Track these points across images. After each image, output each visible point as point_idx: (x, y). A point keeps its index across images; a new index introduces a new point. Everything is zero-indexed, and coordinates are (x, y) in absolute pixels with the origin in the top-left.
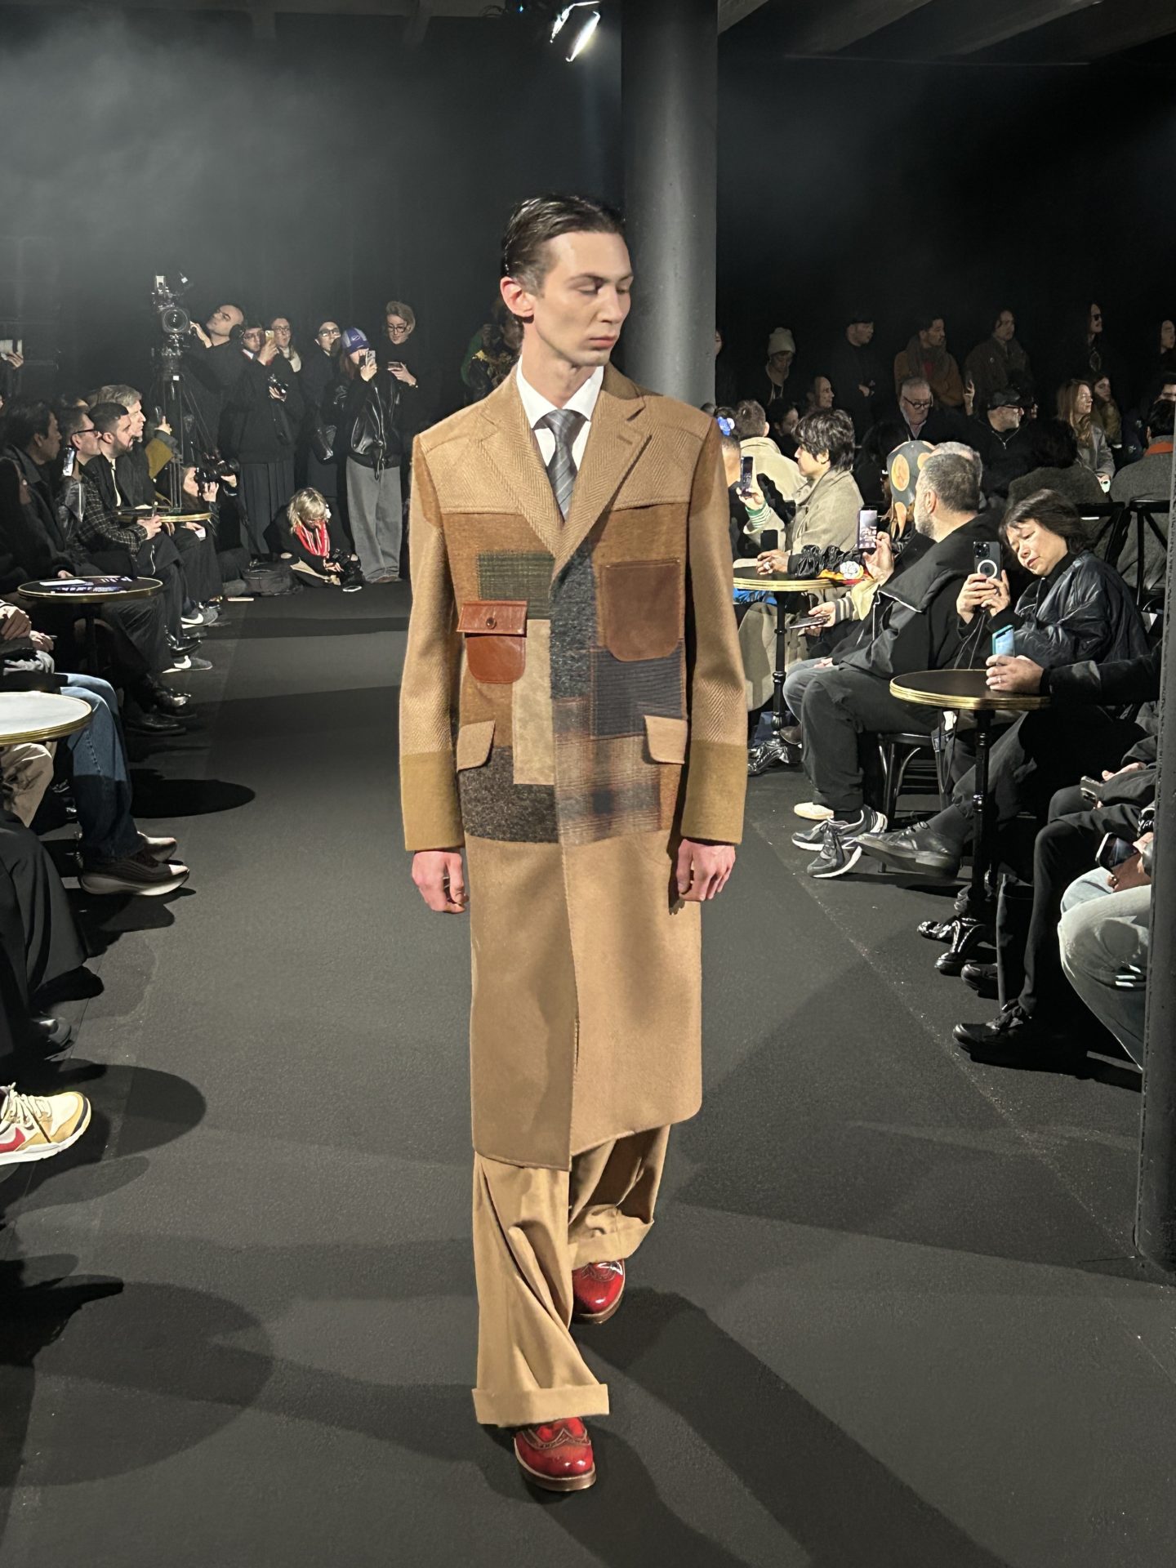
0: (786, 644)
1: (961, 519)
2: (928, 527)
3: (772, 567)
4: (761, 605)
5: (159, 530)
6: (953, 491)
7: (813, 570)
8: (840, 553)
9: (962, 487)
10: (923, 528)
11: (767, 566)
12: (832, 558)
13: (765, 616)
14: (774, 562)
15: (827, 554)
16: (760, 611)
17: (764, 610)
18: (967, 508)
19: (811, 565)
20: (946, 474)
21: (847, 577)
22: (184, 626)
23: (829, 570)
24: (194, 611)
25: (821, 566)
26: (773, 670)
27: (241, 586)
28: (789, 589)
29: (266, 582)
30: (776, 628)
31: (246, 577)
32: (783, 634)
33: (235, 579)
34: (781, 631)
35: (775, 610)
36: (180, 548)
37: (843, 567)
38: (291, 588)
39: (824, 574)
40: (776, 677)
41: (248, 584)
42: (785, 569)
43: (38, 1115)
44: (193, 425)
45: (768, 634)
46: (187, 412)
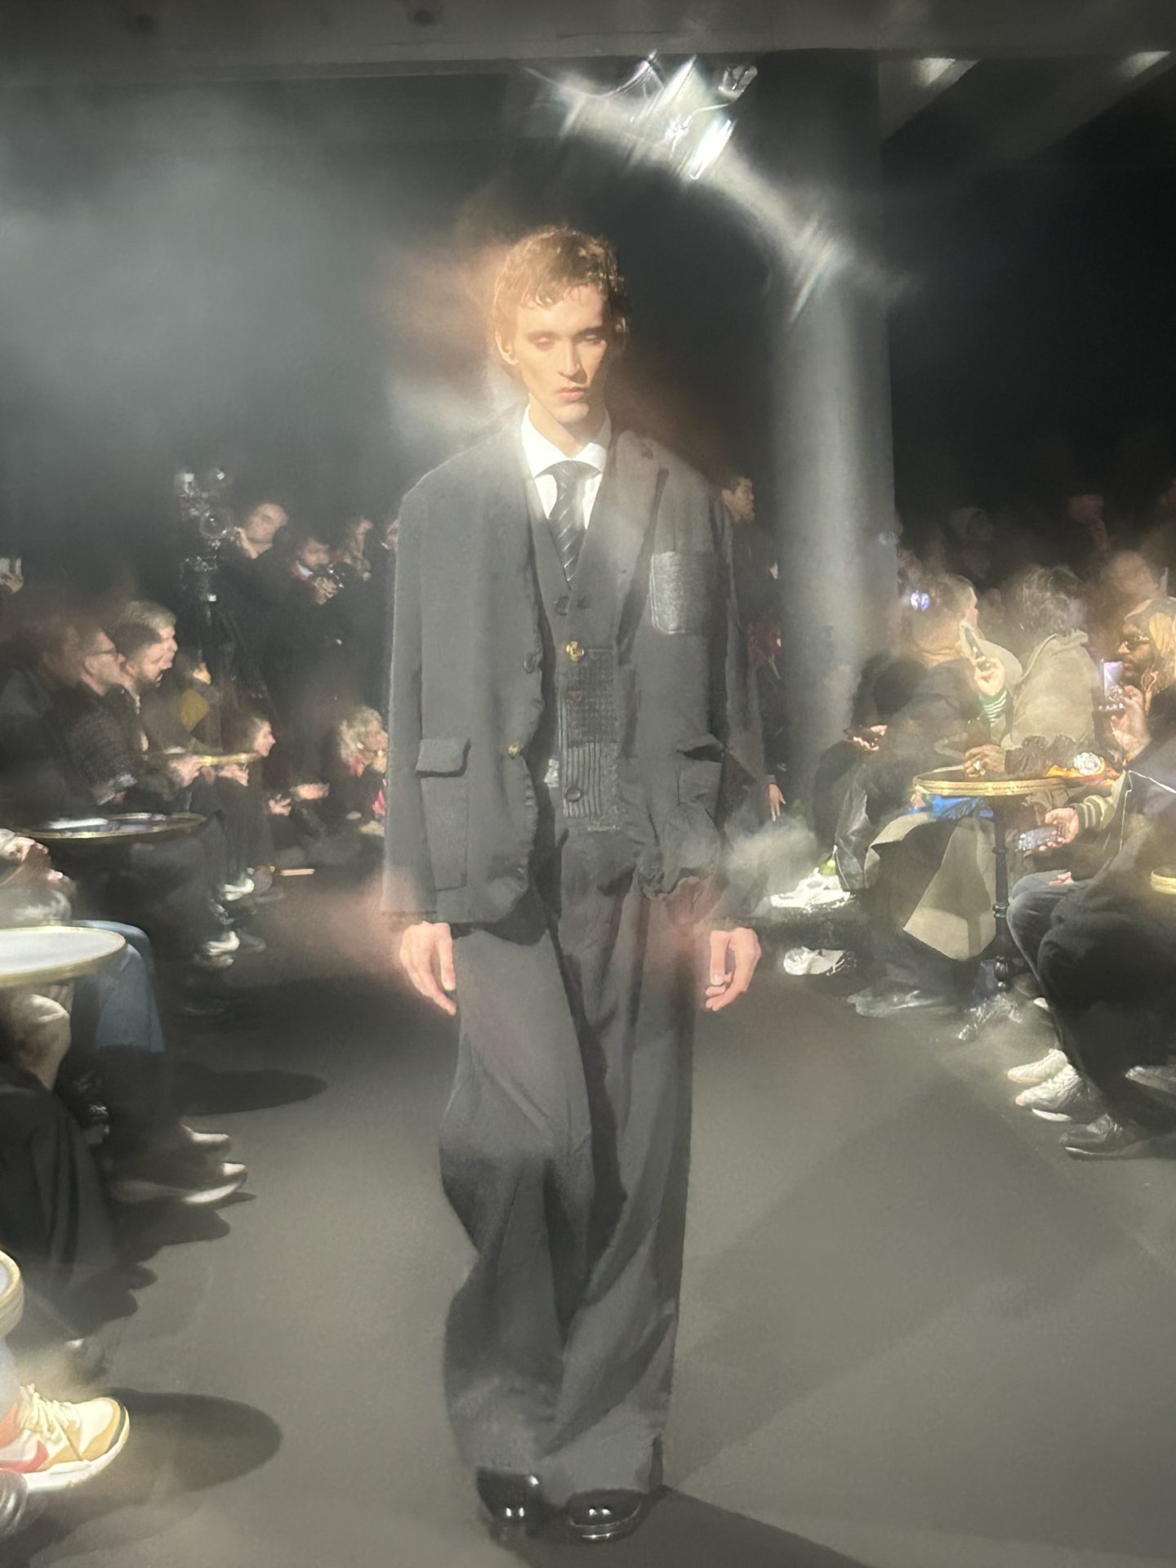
0: (1009, 871)
3: (984, 766)
7: (1038, 767)
8: (1071, 743)
11: (977, 765)
12: (1063, 751)
13: (980, 836)
14: (987, 760)
15: (1055, 746)
16: (974, 829)
17: (978, 828)
19: (1035, 761)
23: (1061, 767)
25: (1048, 762)
26: (993, 901)
28: (1007, 792)
30: (994, 845)
32: (1003, 855)
35: (992, 826)
39: (1052, 771)
40: (998, 911)
42: (1002, 768)
43: (66, 1425)
44: (234, 656)
45: (984, 856)
46: (227, 639)
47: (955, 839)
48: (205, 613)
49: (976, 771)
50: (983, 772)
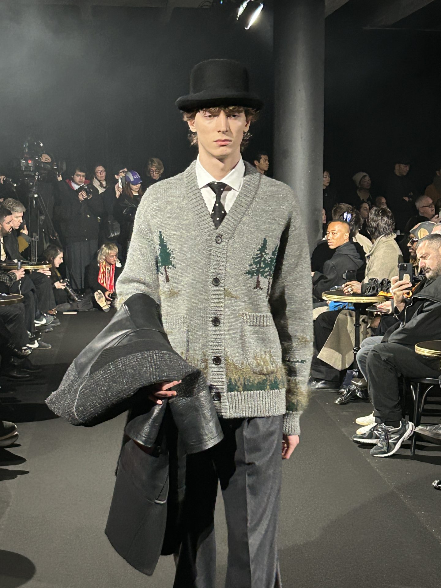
0: (360, 333)
3: (352, 290)
4: (346, 311)
11: (349, 290)
12: (385, 285)
13: (349, 317)
14: (353, 287)
15: (382, 283)
16: (346, 315)
17: (348, 314)
19: (374, 288)
22: (36, 325)
23: (384, 291)
26: (354, 346)
28: (362, 301)
30: (355, 323)
34: (357, 326)
35: (354, 313)
36: (36, 284)
39: (381, 293)
42: (359, 292)
44: (44, 221)
45: (350, 327)
46: (41, 214)
47: (338, 319)
48: (32, 202)
50: (352, 293)
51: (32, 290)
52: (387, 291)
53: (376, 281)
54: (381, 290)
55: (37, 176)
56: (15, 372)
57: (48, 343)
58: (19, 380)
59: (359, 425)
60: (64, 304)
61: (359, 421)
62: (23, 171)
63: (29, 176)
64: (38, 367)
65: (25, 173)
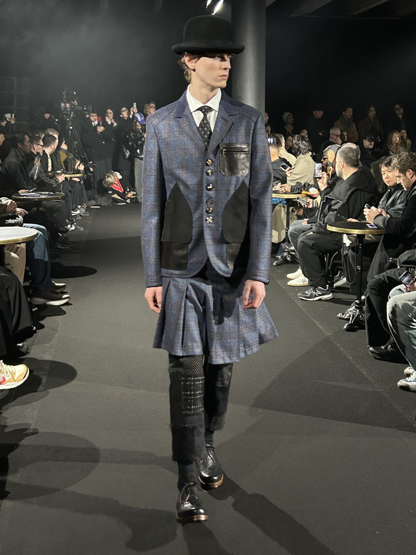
0: (290, 219)
1: (353, 170)
2: (341, 174)
3: (285, 190)
4: (281, 204)
5: (64, 179)
6: (349, 160)
7: (300, 191)
8: (309, 185)
9: (353, 158)
10: (339, 175)
11: (283, 190)
12: (307, 187)
13: (283, 209)
14: (285, 188)
15: (304, 185)
16: (281, 207)
17: (282, 206)
18: (355, 166)
19: (299, 189)
20: (346, 154)
21: (312, 193)
22: (73, 215)
24: (77, 209)
25: (303, 190)
26: (285, 227)
27: (94, 202)
28: (291, 198)
29: (103, 201)
30: (286, 212)
31: (95, 199)
32: (289, 214)
33: (92, 200)
34: (288, 213)
35: (286, 206)
36: (72, 187)
37: (310, 190)
38: (111, 204)
39: (304, 192)
41: (96, 202)
42: (289, 191)
43: (11, 372)
44: (77, 145)
45: (283, 215)
46: (75, 140)
47: (276, 210)
48: (69, 132)
49: (283, 191)
50: (284, 192)
51: (70, 191)
52: (308, 190)
53: (301, 184)
54: (304, 190)
55: (72, 114)
56: (60, 246)
57: (81, 227)
58: (62, 251)
59: (289, 278)
60: (91, 201)
61: (289, 276)
62: (63, 111)
63: (66, 114)
64: (74, 243)
65: (64, 112)
